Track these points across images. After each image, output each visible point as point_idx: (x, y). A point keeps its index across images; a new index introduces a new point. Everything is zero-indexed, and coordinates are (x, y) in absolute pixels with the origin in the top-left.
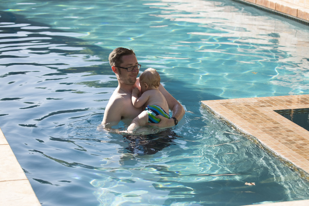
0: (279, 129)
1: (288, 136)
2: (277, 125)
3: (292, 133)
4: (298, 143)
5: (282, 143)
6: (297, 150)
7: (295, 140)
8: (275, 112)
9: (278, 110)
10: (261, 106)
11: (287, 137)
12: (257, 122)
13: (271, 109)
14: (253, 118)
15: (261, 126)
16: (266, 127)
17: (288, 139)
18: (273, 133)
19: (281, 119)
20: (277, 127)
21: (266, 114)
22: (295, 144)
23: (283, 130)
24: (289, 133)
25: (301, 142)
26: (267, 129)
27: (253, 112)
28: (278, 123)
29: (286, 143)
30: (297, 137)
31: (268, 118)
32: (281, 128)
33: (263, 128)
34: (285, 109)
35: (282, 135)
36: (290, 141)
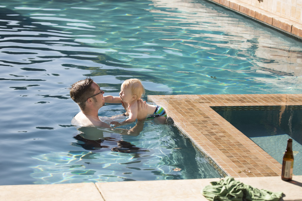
0: (207, 122)
1: (212, 129)
2: (207, 119)
3: (217, 126)
4: (218, 135)
5: (204, 135)
6: (214, 141)
7: (216, 133)
8: (211, 108)
9: (215, 106)
10: (200, 103)
11: (210, 129)
12: (189, 116)
13: (208, 105)
14: (188, 112)
15: (191, 120)
16: (196, 120)
17: (210, 131)
18: (200, 125)
19: (213, 114)
20: (206, 121)
21: (201, 109)
22: (215, 136)
23: (210, 123)
24: (214, 126)
25: (221, 134)
26: (195, 122)
27: (190, 107)
28: (208, 118)
29: (207, 135)
30: (220, 130)
31: (201, 113)
32: (209, 122)
33: (192, 121)
34: (221, 106)
35: (207, 128)
36: (212, 133)
